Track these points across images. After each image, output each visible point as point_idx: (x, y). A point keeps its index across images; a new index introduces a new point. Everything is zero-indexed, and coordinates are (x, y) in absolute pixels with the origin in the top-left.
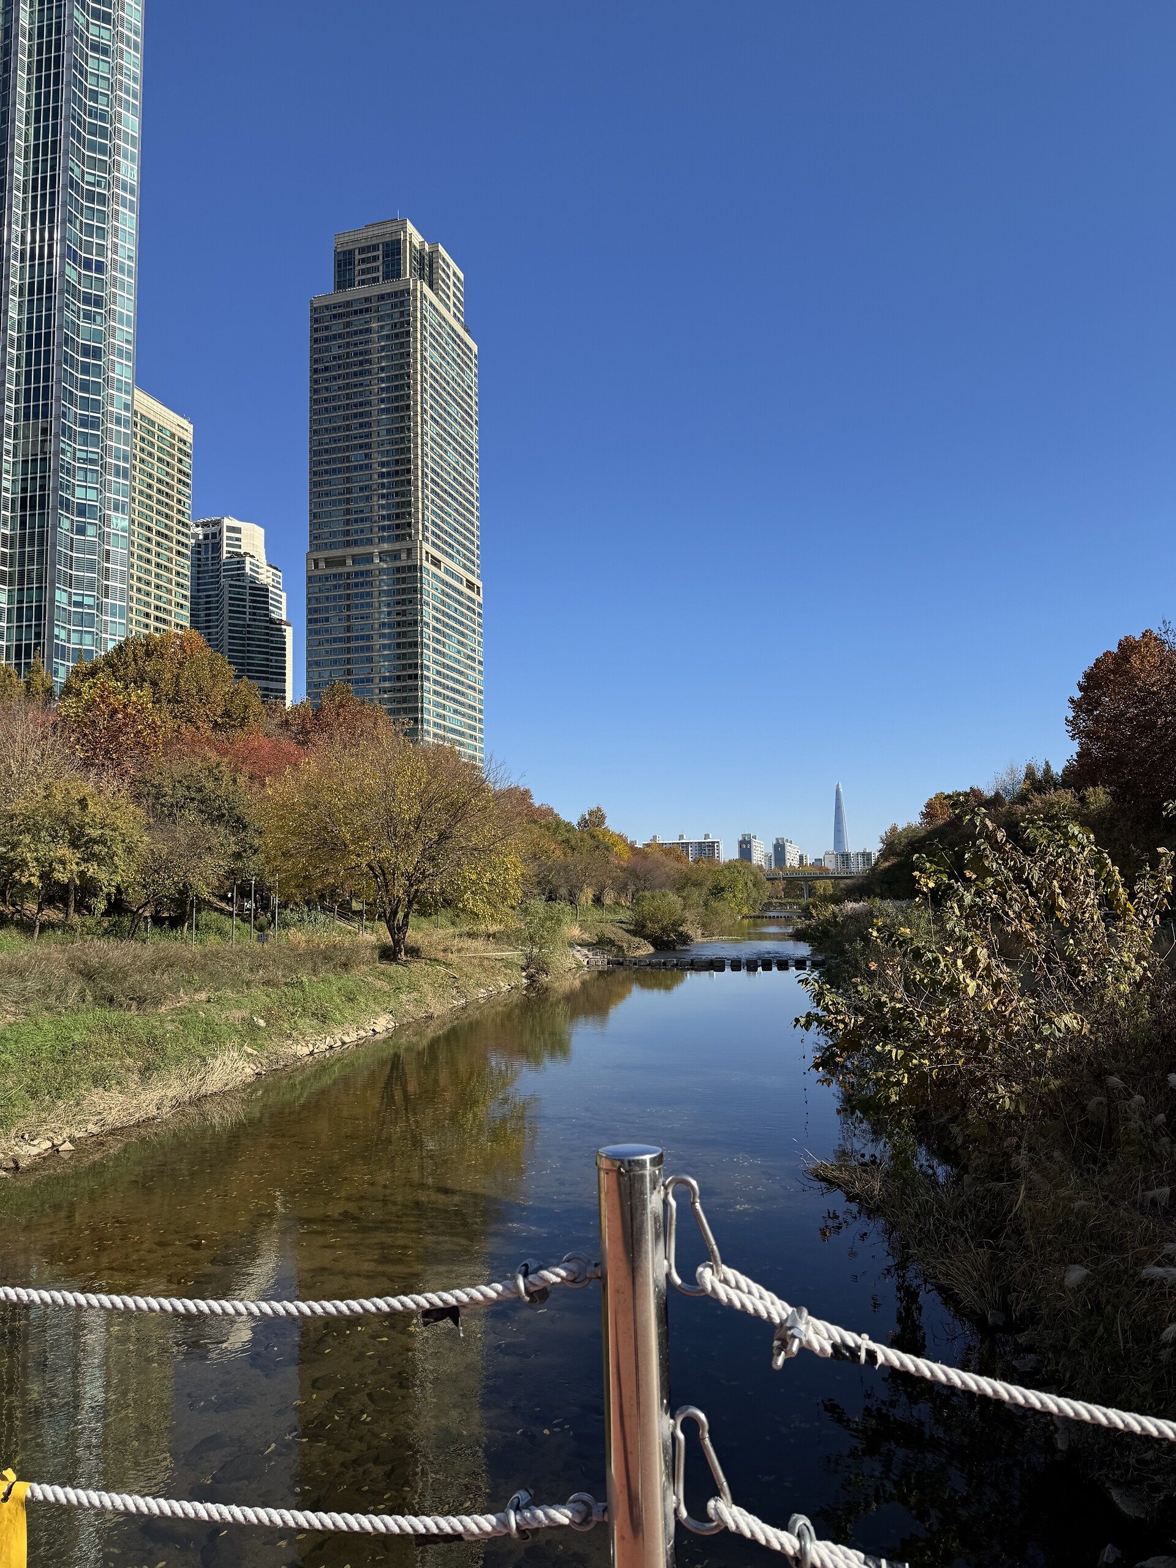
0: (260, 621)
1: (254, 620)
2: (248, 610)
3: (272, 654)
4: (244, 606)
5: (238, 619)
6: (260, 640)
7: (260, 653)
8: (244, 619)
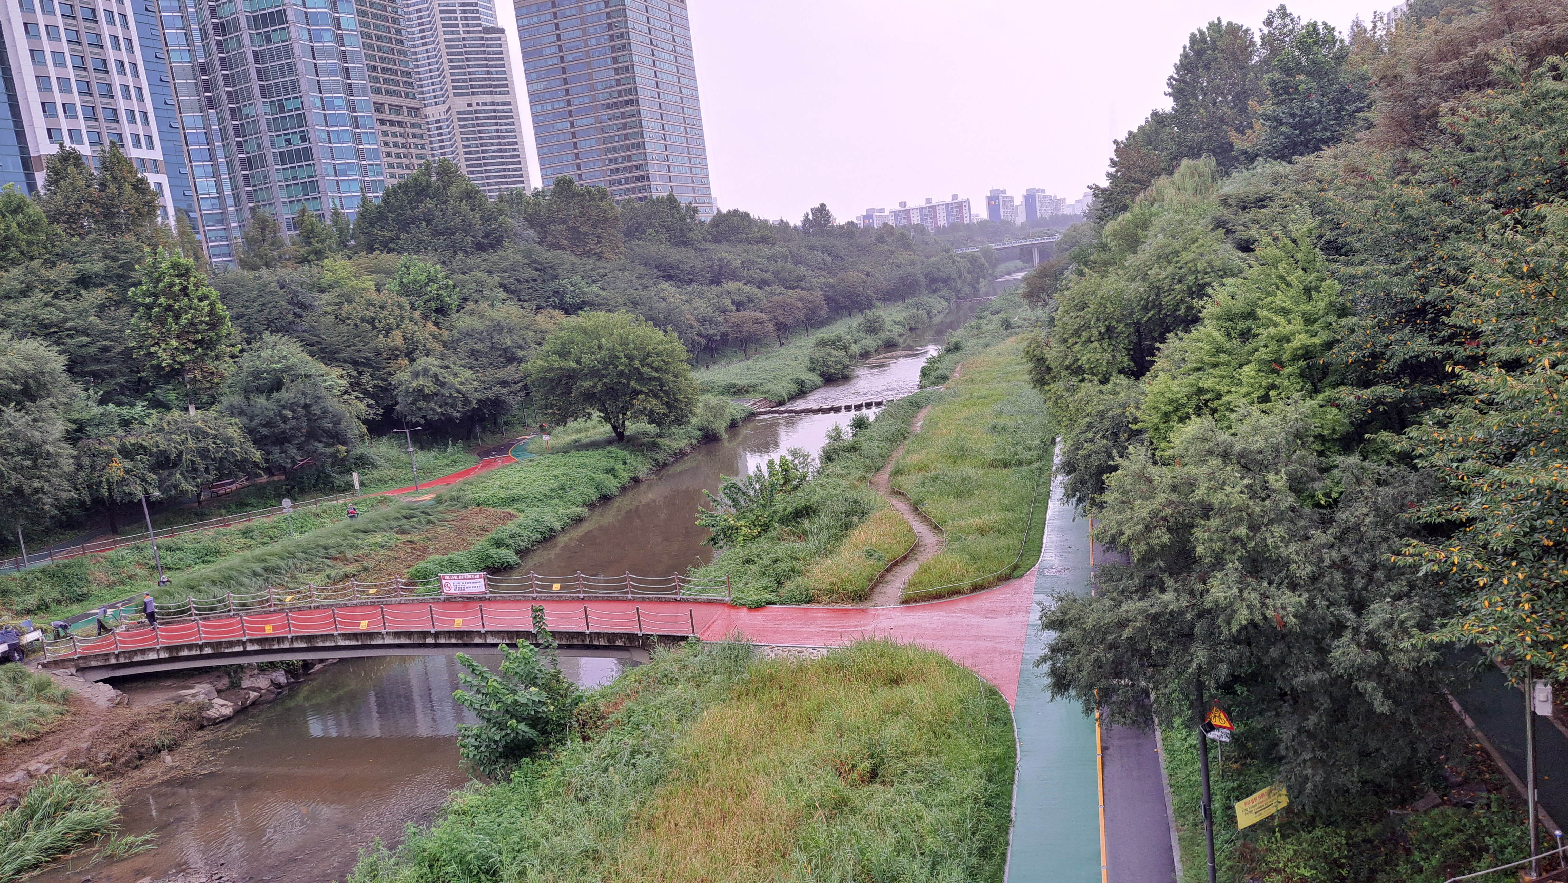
0: (473, 32)
1: (468, 32)
2: (460, 22)
3: (492, 66)
4: (456, 19)
5: (453, 33)
6: (477, 53)
7: (479, 66)
8: (458, 33)
